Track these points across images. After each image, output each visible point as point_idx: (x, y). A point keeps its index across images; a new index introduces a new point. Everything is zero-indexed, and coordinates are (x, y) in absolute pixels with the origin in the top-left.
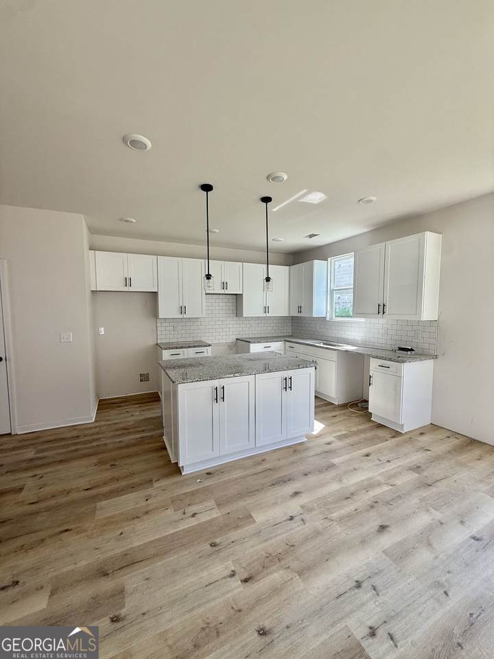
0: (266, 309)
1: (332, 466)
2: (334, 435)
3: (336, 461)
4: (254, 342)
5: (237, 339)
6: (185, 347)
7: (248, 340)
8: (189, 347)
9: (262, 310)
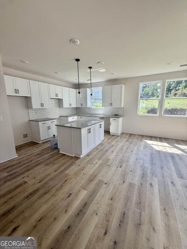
0: (70, 105)
1: (113, 145)
2: (106, 139)
3: (113, 144)
4: (70, 117)
5: (60, 116)
6: (47, 120)
7: (68, 116)
8: (49, 120)
9: (69, 105)
